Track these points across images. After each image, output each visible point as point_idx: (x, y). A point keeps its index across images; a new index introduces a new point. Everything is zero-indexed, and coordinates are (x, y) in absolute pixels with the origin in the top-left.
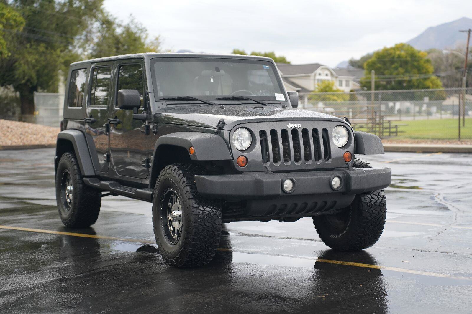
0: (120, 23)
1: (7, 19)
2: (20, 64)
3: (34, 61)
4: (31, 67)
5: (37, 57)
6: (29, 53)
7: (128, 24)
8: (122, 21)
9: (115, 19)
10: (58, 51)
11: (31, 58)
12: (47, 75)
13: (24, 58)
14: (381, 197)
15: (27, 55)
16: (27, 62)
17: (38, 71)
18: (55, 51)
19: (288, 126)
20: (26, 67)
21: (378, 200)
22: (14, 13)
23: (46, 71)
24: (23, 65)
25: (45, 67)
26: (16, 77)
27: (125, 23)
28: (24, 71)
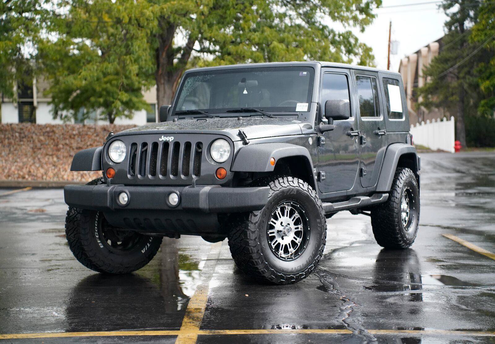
19: (160, 139)
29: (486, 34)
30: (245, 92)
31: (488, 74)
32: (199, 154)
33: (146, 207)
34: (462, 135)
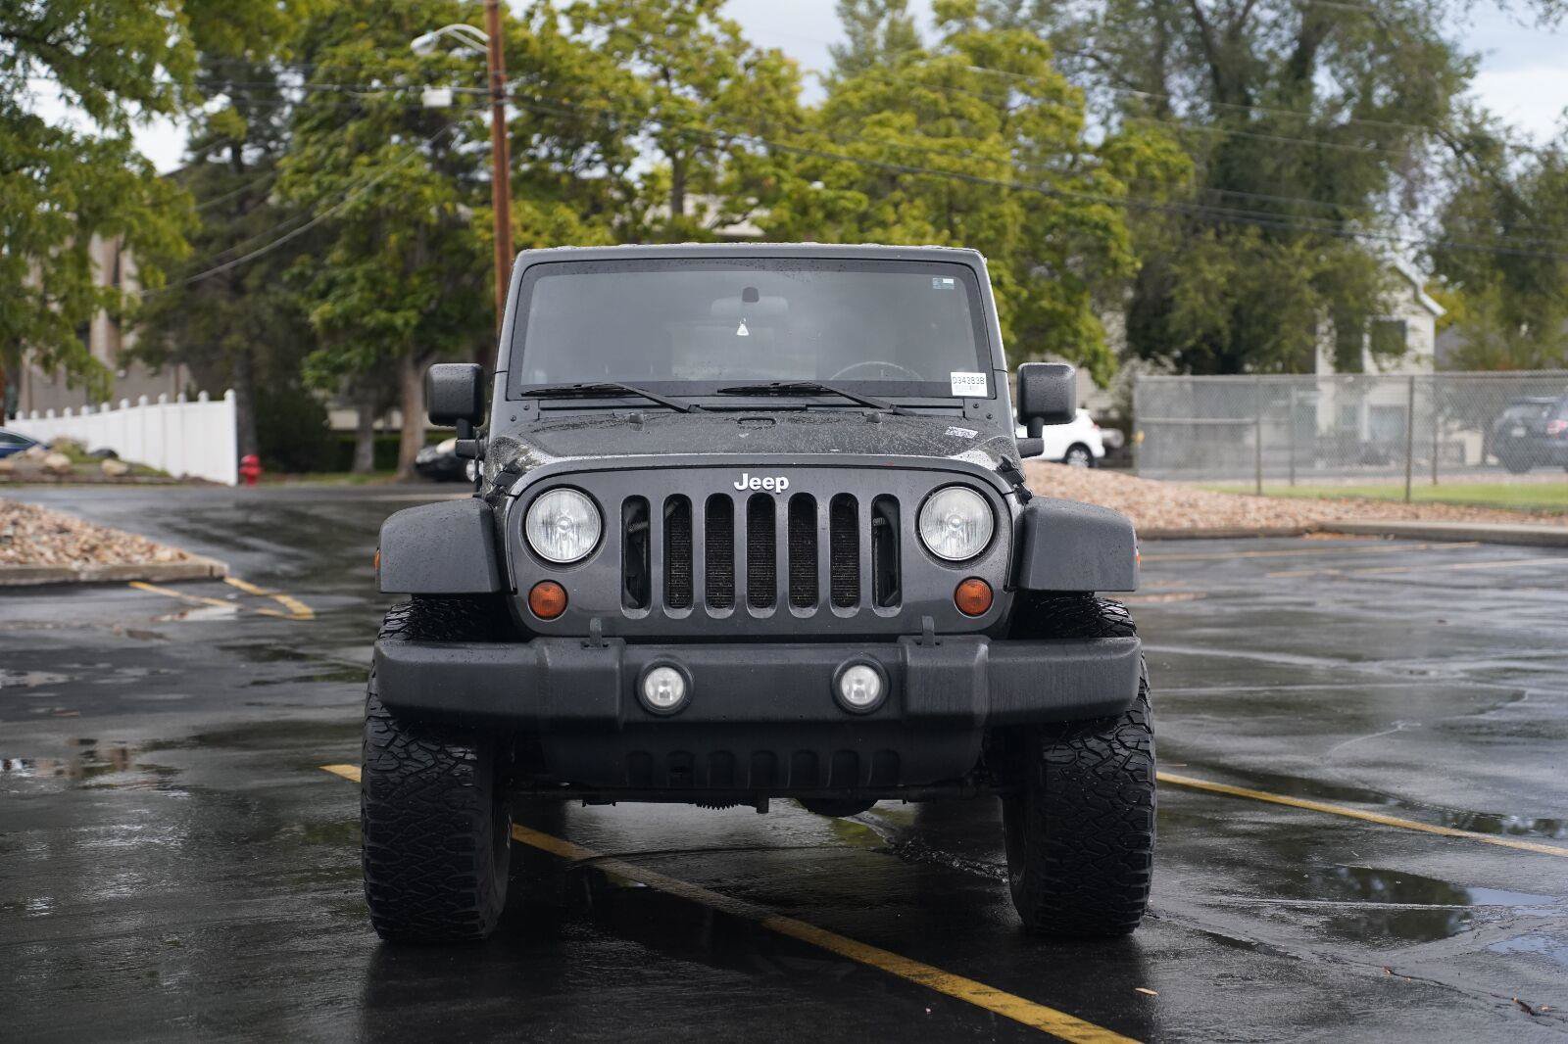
0: (1525, 142)
1: (1141, 166)
2: (1184, 292)
3: (1222, 280)
4: (1214, 297)
5: (1231, 268)
6: (1212, 259)
7: (1553, 145)
8: (1530, 136)
9: (1509, 130)
10: (1298, 249)
11: (1215, 274)
12: (1263, 320)
13: (1197, 271)
14: (1126, 747)
15: (1203, 264)
16: (1205, 287)
17: (1236, 311)
18: (1289, 245)
19: (737, 485)
20: (1201, 299)
21: (1110, 758)
22: (1163, 145)
23: (1259, 310)
24: (1192, 294)
25: (1260, 296)
26: (1172, 329)
27: (1540, 143)
28: (1193, 312)
29: (319, 184)
30: (742, 331)
31: (322, 286)
32: (887, 536)
33: (756, 712)
34: (250, 438)
